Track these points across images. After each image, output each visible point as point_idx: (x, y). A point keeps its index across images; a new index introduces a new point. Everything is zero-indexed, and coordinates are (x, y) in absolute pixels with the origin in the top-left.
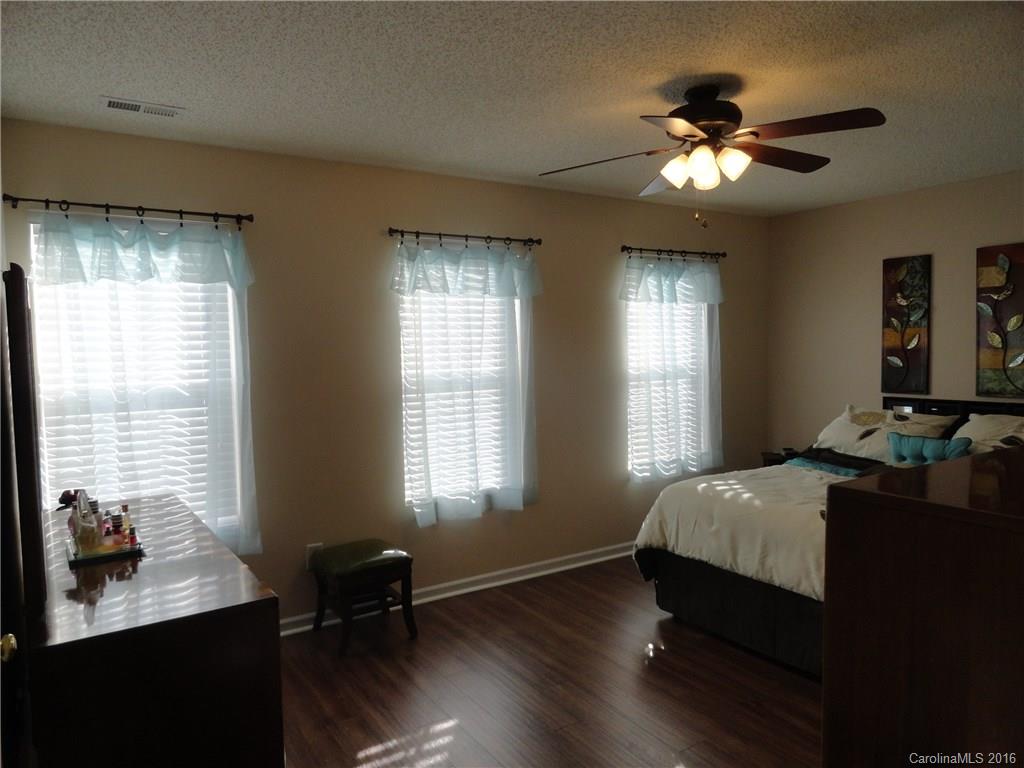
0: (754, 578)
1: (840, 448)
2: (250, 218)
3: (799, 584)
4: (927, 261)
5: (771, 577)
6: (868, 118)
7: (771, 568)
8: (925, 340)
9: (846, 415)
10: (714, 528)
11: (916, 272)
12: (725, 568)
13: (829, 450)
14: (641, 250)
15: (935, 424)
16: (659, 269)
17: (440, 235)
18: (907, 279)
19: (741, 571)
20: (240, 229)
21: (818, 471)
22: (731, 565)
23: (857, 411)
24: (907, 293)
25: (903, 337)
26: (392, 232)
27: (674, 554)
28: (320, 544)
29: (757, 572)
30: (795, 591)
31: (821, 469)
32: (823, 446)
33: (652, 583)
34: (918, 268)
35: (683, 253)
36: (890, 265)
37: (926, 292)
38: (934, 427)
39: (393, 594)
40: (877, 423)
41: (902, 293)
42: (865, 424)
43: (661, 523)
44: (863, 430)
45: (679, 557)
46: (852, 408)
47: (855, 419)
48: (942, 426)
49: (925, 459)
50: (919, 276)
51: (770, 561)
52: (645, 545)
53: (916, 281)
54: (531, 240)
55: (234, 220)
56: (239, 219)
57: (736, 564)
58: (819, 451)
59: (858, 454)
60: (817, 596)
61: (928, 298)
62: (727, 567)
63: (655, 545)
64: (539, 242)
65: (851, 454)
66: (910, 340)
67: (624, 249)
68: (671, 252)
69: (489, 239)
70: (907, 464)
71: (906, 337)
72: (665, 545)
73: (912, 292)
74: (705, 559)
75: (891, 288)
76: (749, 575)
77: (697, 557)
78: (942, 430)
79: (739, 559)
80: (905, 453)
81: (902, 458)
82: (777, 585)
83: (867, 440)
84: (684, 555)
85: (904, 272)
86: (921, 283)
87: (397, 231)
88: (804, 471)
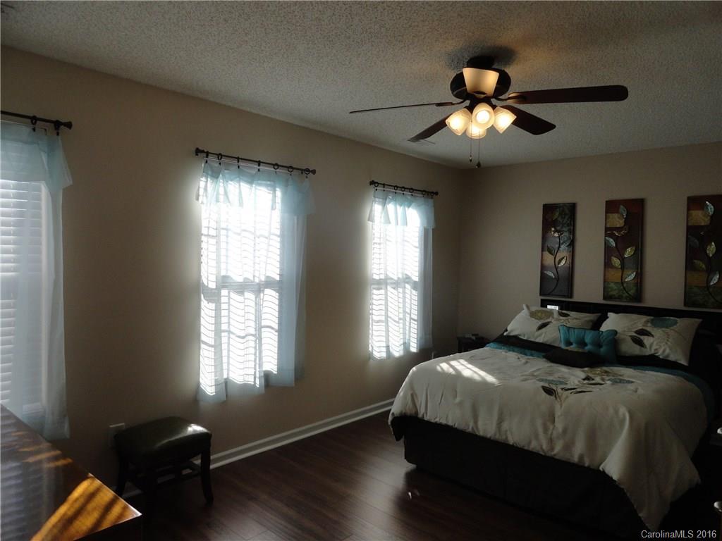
0: (492, 439)
1: (524, 336)
2: (69, 125)
3: (530, 443)
4: (572, 208)
5: (507, 438)
6: (617, 93)
7: (506, 431)
8: (569, 261)
9: (525, 312)
10: (458, 400)
11: (566, 214)
12: (467, 431)
13: (516, 337)
14: (384, 185)
15: (587, 319)
16: (395, 201)
17: (238, 159)
18: (560, 219)
19: (481, 433)
20: (58, 134)
21: (511, 352)
22: (473, 428)
23: (533, 309)
24: (558, 228)
25: (555, 258)
26: (198, 151)
27: (424, 420)
28: (123, 424)
29: (495, 435)
30: (526, 448)
31: (514, 351)
32: (512, 334)
33: (402, 441)
34: (567, 212)
35: (411, 190)
36: (548, 209)
37: (572, 228)
38: (588, 322)
39: (192, 467)
40: (549, 318)
41: (555, 228)
42: (541, 319)
43: (412, 395)
44: (540, 323)
45: (428, 423)
46: (528, 307)
47: (533, 315)
48: (591, 321)
49: (586, 345)
50: (567, 217)
51: (505, 426)
52: (401, 413)
53: (566, 220)
54: (307, 170)
55: (53, 125)
56: (57, 125)
57: (477, 428)
58: (509, 337)
59: (537, 340)
60: (543, 451)
61: (573, 232)
62: (470, 430)
63: (409, 412)
64: (314, 172)
65: (532, 340)
66: (560, 261)
67: (372, 183)
68: (403, 188)
69: (276, 166)
70: (573, 348)
71: (557, 260)
72: (417, 413)
73: (562, 228)
74: (450, 423)
75: (548, 224)
76: (489, 436)
77: (444, 422)
78: (591, 324)
79: (480, 423)
80: (572, 340)
81: (569, 343)
82: (511, 444)
83: (544, 330)
84: (433, 421)
85: (557, 214)
86: (568, 222)
87: (203, 152)
88: (503, 353)
